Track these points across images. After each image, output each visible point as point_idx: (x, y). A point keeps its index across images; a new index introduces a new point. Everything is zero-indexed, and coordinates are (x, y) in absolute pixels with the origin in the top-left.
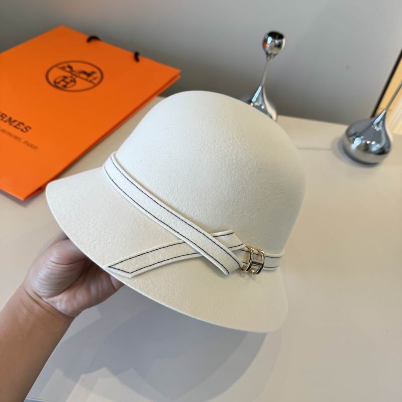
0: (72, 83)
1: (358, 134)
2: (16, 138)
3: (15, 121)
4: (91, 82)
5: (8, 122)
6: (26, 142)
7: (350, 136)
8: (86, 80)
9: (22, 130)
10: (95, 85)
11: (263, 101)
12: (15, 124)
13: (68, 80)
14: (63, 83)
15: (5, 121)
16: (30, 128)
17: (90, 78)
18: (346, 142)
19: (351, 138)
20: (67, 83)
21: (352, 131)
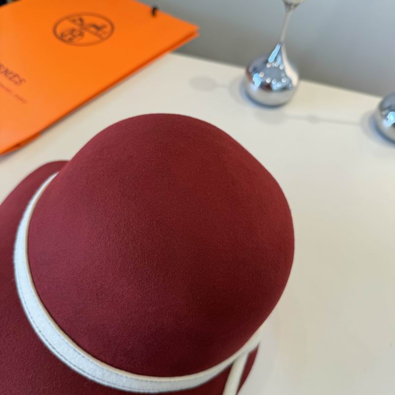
0: (79, 37)
1: (392, 108)
2: (8, 90)
3: (11, 73)
4: (100, 36)
5: (4, 74)
6: (17, 96)
7: (384, 109)
8: (96, 34)
9: (16, 83)
10: (103, 39)
11: (282, 62)
12: (11, 76)
13: (76, 33)
14: (69, 36)
15: (2, 72)
16: (24, 80)
17: (100, 33)
18: (379, 117)
19: (384, 113)
20: (74, 36)
21: (387, 104)
